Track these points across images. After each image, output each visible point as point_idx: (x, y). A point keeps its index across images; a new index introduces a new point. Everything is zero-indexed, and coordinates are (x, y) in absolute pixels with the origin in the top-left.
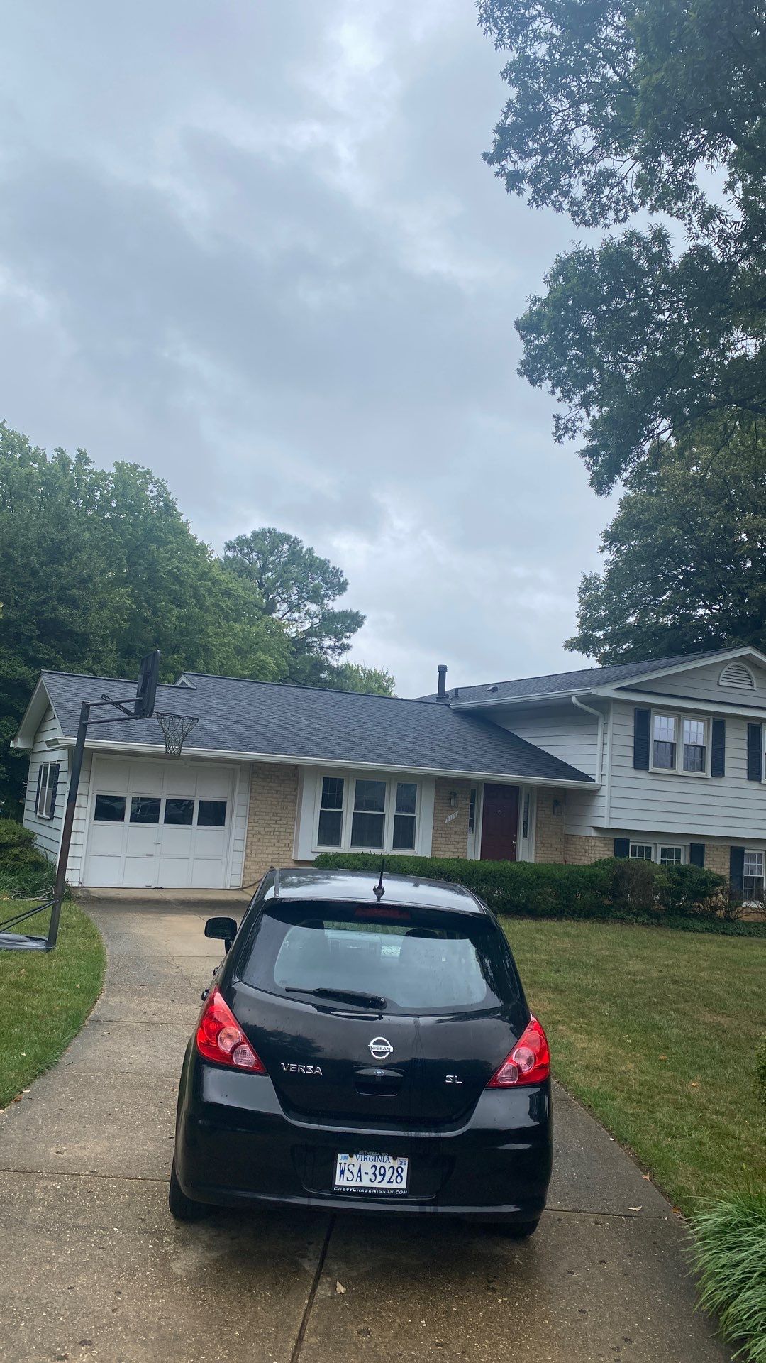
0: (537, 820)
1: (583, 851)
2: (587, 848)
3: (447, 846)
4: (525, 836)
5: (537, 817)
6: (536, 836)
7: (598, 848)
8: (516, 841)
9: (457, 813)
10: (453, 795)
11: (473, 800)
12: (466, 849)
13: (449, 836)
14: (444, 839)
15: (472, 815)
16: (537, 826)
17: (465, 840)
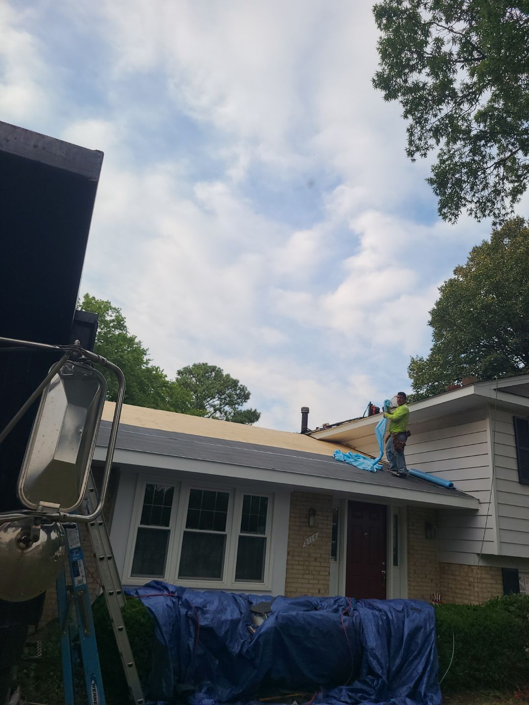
0: (408, 545)
1: (467, 583)
2: (471, 579)
3: (305, 576)
4: (396, 563)
5: (408, 541)
6: (409, 565)
7: (485, 581)
8: (386, 570)
9: (317, 534)
10: (313, 512)
11: (335, 520)
12: (329, 580)
13: (307, 563)
14: (301, 568)
15: (334, 538)
16: (408, 553)
17: (327, 569)
